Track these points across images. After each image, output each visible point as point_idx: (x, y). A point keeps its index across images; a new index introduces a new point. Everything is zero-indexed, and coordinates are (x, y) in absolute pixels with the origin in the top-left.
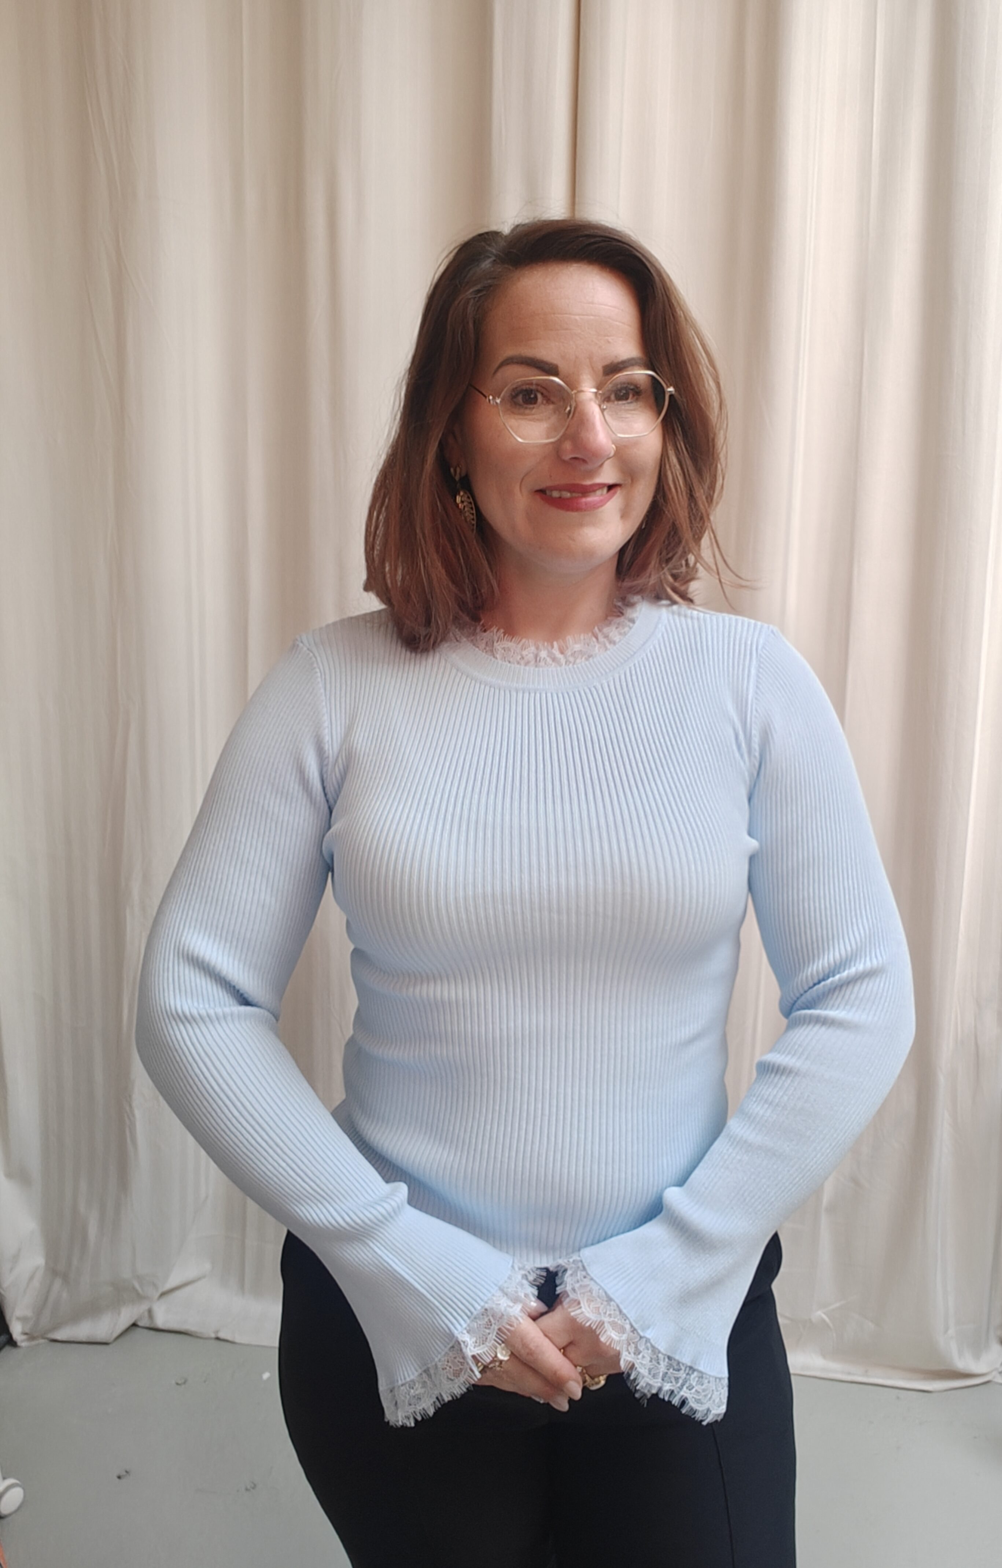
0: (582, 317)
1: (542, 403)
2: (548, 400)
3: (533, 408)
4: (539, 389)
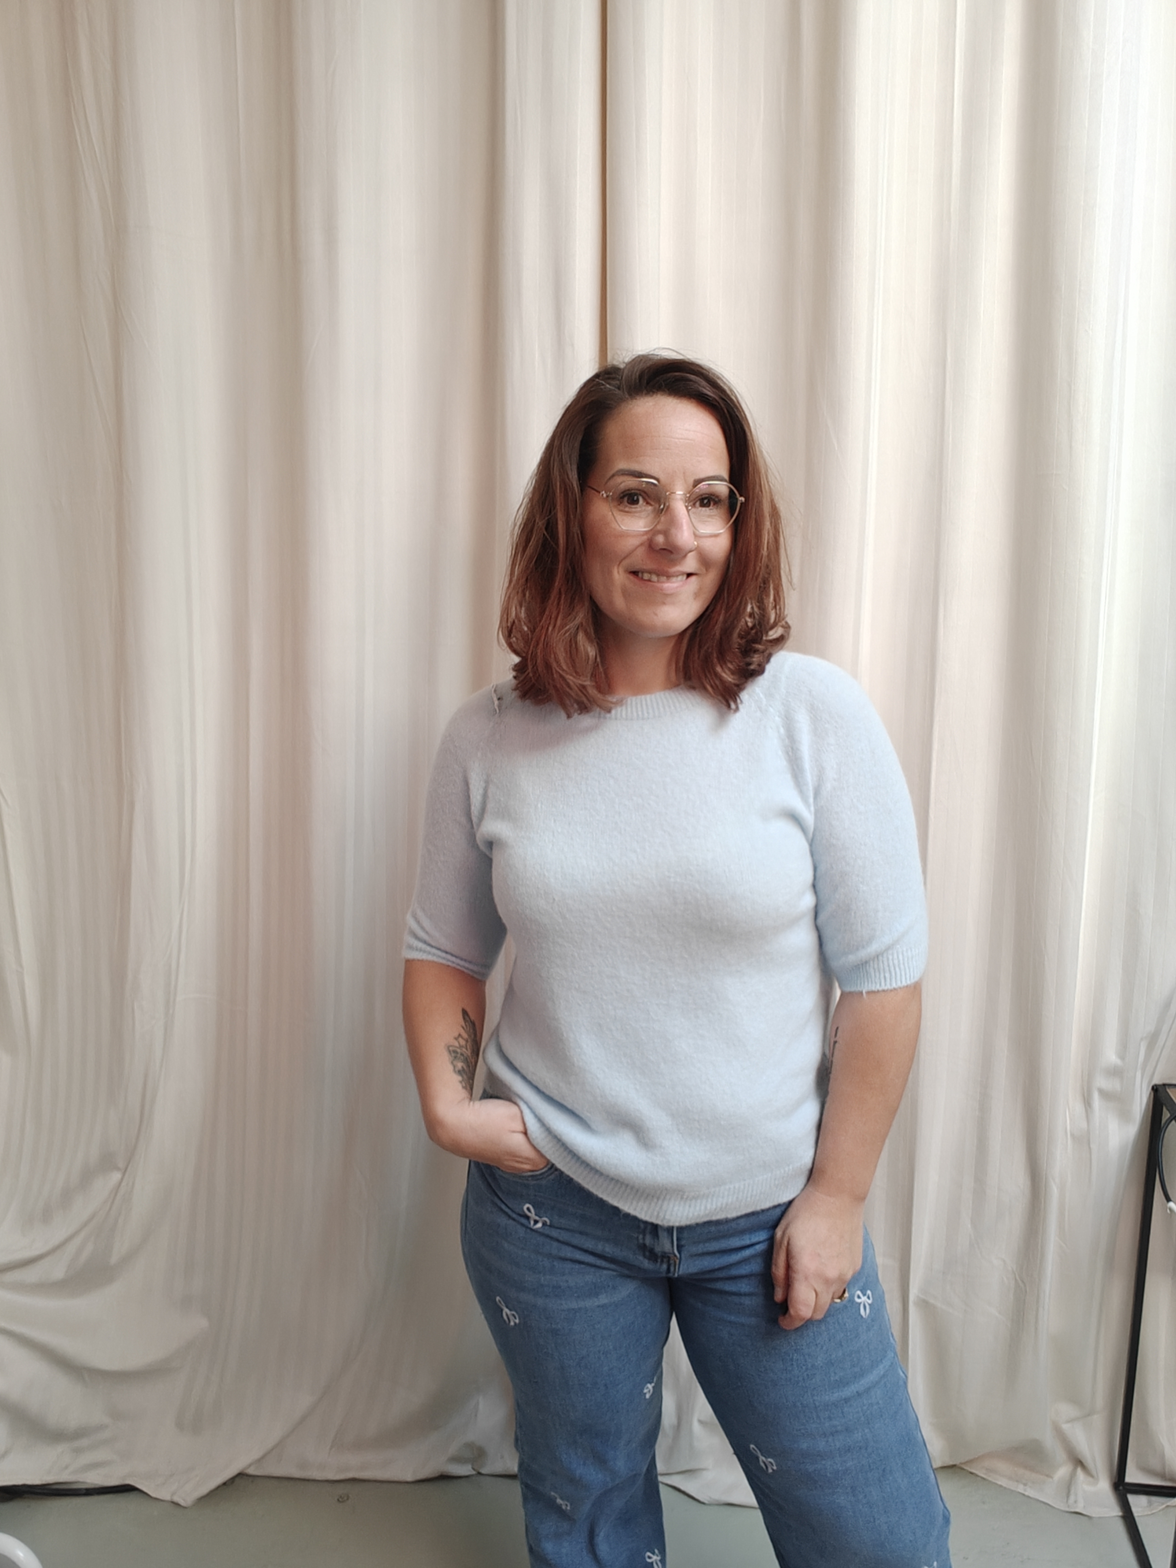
0: (681, 440)
2: (647, 502)
3: (636, 507)
4: (643, 494)
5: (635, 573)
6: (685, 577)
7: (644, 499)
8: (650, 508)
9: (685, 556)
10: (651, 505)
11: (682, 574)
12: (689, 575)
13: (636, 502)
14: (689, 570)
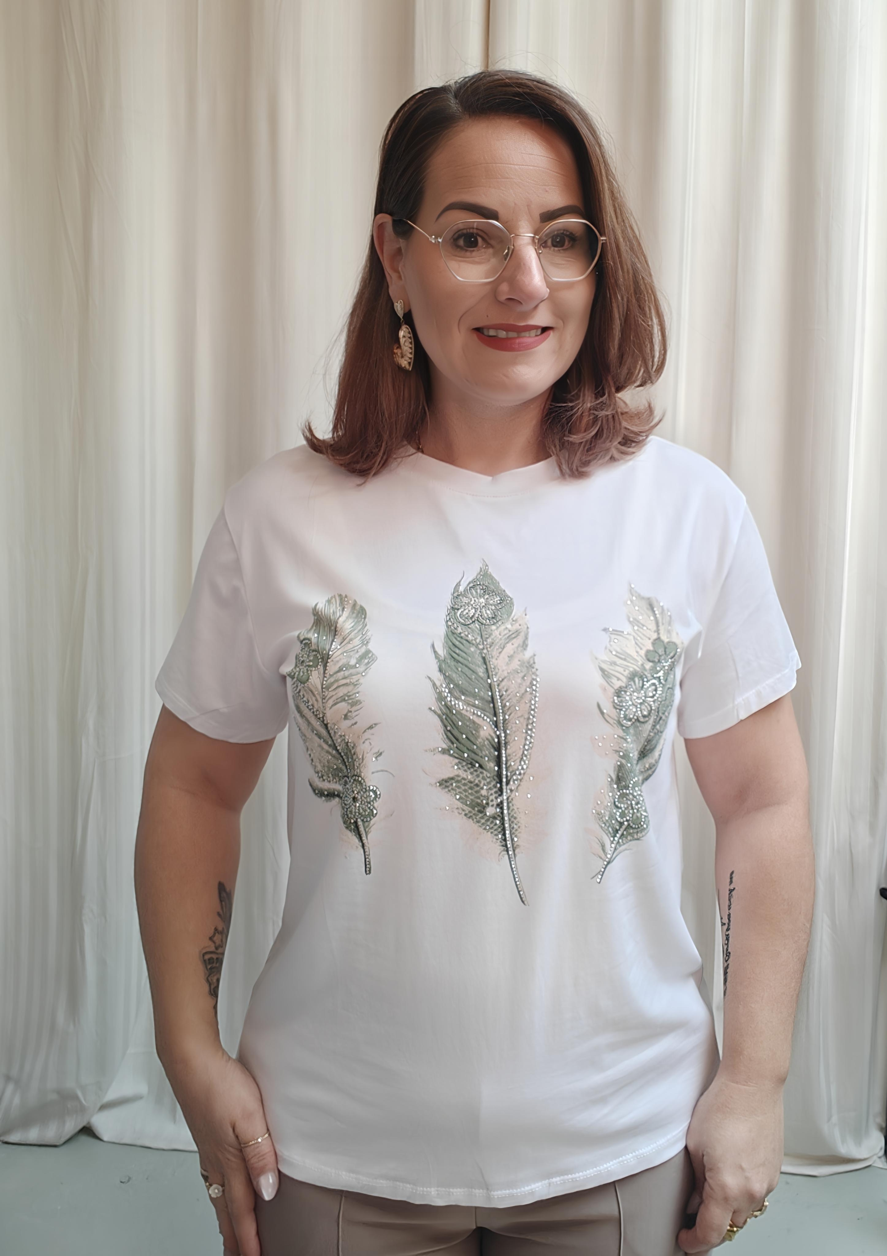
0: (521, 167)
1: (482, 247)
2: (489, 245)
3: (473, 251)
4: (480, 233)
5: (478, 330)
6: (539, 331)
7: (483, 239)
8: (491, 251)
9: (536, 307)
10: (492, 247)
11: (536, 327)
12: (545, 330)
13: (474, 244)
14: (544, 324)
